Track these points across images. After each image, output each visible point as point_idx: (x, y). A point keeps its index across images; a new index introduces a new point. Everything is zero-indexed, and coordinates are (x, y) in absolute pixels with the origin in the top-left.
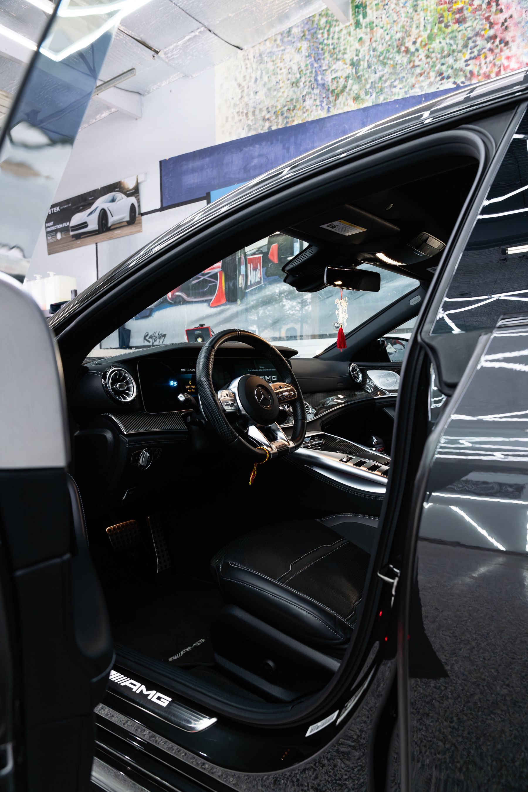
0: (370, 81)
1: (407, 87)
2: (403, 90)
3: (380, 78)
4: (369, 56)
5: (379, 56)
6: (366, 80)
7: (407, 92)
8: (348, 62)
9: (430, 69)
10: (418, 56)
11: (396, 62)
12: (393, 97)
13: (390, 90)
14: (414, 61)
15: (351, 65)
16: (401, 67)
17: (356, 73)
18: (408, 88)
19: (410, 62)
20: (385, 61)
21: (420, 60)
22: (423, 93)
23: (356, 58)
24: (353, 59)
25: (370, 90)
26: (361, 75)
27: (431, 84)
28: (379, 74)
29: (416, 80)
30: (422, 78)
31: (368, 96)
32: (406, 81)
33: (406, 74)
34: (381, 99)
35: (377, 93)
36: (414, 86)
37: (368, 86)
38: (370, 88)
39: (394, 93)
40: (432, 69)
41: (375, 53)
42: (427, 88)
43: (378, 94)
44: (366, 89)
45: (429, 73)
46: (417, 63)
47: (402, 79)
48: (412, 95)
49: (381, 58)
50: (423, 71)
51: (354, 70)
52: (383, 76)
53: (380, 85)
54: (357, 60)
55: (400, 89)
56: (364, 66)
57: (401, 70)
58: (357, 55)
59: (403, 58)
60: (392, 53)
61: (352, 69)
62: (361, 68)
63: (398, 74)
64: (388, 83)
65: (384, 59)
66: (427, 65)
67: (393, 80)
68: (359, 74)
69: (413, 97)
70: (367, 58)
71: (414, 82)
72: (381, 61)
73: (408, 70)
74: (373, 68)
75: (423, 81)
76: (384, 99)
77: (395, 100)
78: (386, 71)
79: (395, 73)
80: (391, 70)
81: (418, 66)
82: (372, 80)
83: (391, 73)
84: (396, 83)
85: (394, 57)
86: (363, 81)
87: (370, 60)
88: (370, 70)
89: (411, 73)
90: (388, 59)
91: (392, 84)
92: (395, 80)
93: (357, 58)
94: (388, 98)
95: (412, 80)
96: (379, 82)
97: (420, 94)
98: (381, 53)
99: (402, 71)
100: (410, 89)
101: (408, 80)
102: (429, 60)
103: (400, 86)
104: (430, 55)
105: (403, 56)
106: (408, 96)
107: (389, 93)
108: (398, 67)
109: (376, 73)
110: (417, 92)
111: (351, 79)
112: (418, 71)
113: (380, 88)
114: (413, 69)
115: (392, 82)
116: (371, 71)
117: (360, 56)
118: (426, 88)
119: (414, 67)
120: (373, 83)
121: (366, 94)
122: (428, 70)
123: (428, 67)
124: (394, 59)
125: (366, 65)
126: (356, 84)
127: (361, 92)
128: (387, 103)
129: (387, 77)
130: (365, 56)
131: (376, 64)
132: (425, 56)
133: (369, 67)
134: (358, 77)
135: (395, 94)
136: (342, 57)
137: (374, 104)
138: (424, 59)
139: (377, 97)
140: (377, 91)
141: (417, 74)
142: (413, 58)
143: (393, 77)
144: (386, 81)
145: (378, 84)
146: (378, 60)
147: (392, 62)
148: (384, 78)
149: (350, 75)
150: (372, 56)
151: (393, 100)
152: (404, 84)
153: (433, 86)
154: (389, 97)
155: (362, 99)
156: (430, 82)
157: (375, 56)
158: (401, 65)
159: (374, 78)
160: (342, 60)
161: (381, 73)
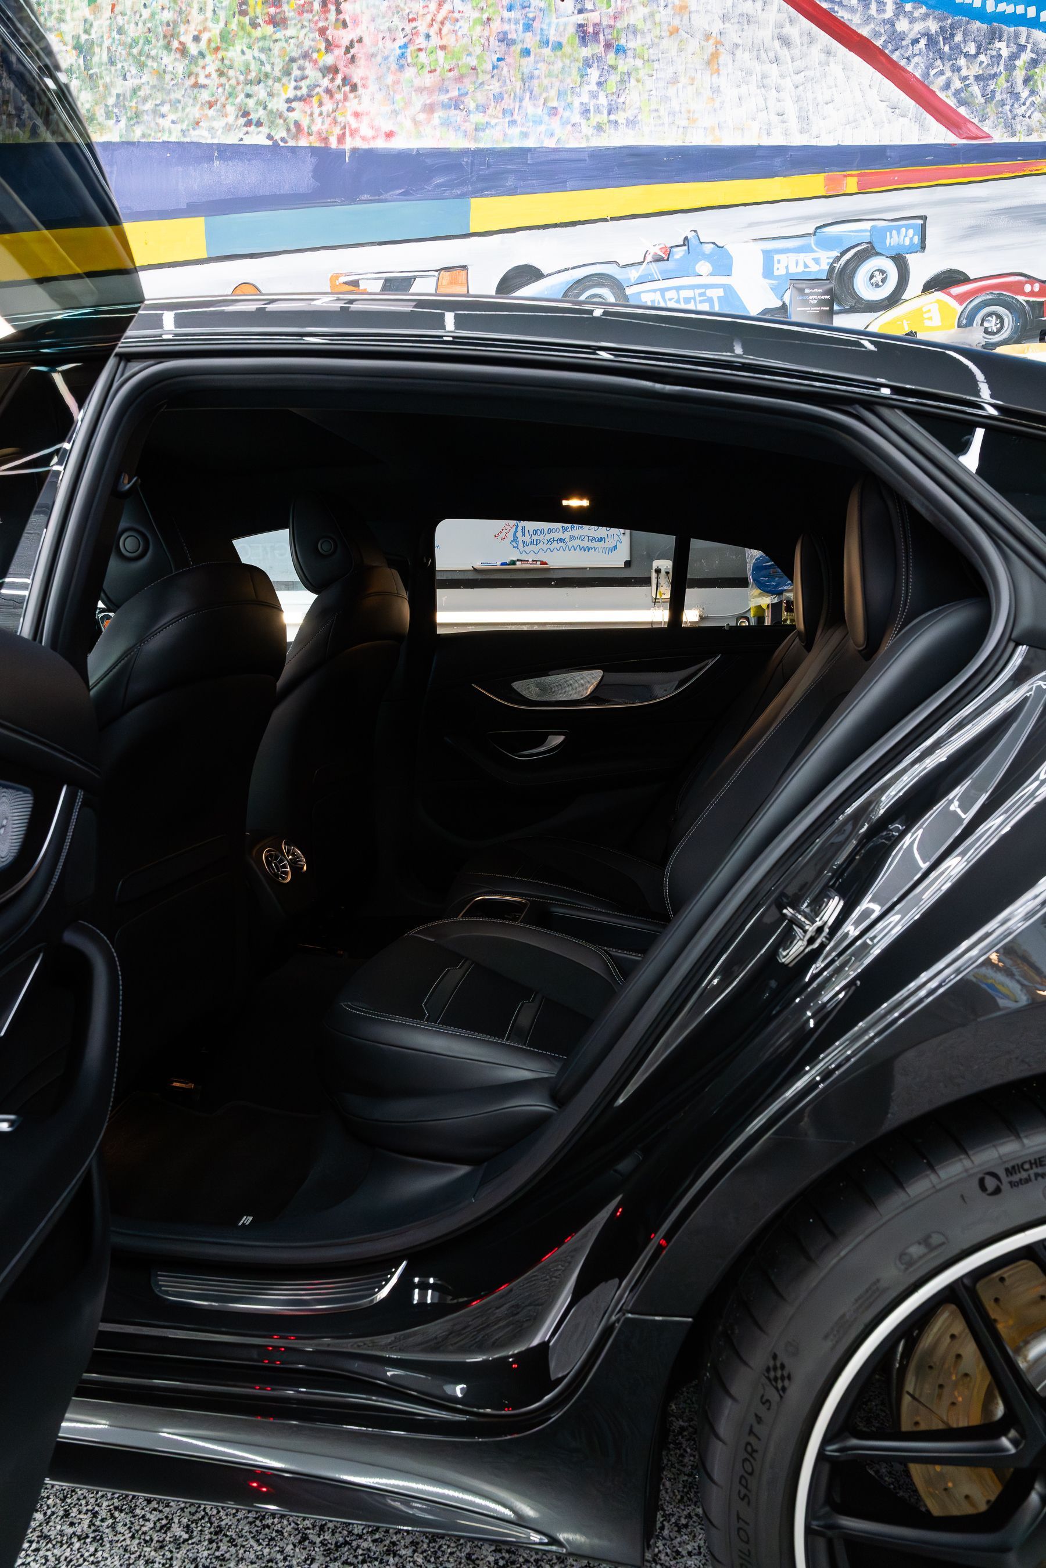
0: (114, 92)
1: (186, 122)
2: (178, 127)
3: (135, 91)
4: (110, 40)
5: (131, 47)
6: (106, 87)
7: (186, 133)
8: (68, 38)
9: (227, 99)
10: (204, 68)
11: (163, 67)
12: (159, 135)
13: (154, 120)
14: (197, 75)
15: (75, 48)
16: (172, 79)
17: (87, 67)
18: (188, 125)
19: (190, 74)
20: (143, 58)
21: (208, 76)
22: (216, 141)
23: (84, 37)
24: (79, 37)
25: (116, 110)
26: (96, 74)
27: (228, 128)
28: (131, 83)
29: (202, 112)
30: (211, 113)
31: (112, 122)
32: (183, 109)
33: (183, 96)
34: (137, 135)
35: (130, 119)
36: (198, 123)
37: (111, 101)
38: (116, 105)
39: (161, 128)
40: (230, 100)
41: (123, 37)
42: (222, 133)
43: (132, 123)
44: (106, 105)
45: (224, 106)
46: (202, 80)
47: (175, 103)
48: (195, 140)
49: (135, 51)
50: (213, 99)
51: (81, 61)
52: (139, 88)
53: (133, 104)
54: (87, 40)
55: (173, 122)
56: (100, 58)
57: (173, 85)
58: (86, 32)
59: (177, 64)
60: (155, 47)
61: (78, 56)
62: (96, 59)
63: (169, 93)
64: (149, 106)
65: (140, 54)
66: (220, 90)
67: (158, 102)
68: (91, 72)
69: (198, 145)
70: (107, 43)
71: (197, 116)
72: (134, 57)
73: (186, 90)
74: (119, 66)
75: (213, 119)
76: (144, 136)
77: (164, 142)
78: (145, 79)
79: (163, 89)
80: (154, 81)
81: (205, 86)
82: (119, 90)
83: (154, 87)
84: (165, 109)
85: (159, 56)
86: (101, 88)
87: (113, 49)
88: (113, 68)
89: (193, 97)
90: (148, 56)
91: (158, 108)
92: (163, 103)
93: (87, 37)
94: (150, 135)
95: (195, 112)
96: (132, 97)
97: (209, 141)
98: (133, 40)
99: (175, 88)
100: (191, 128)
101: (187, 110)
102: (223, 80)
103: (172, 117)
104: (225, 70)
105: (176, 59)
106: (188, 140)
107: (153, 125)
108: (168, 77)
109: (125, 79)
110: (202, 136)
111: (76, 78)
112: (205, 96)
113: (134, 110)
114: (196, 91)
115: (157, 105)
116: (116, 71)
117: (93, 36)
118: (219, 132)
119: (196, 85)
120: (121, 98)
121: (108, 115)
122: (223, 99)
123: (223, 93)
124: (159, 60)
125: (105, 58)
126: (86, 89)
127: (97, 108)
128: (149, 144)
129: (148, 92)
130: (102, 37)
131: (125, 60)
132: (217, 71)
133: (112, 62)
134: (91, 77)
135: (163, 131)
136: (57, 26)
137: (123, 140)
138: (214, 75)
139: (129, 128)
140: (129, 114)
141: (204, 101)
142: (195, 70)
143: (159, 97)
144: (145, 100)
145: (131, 101)
146: (129, 54)
147: (155, 65)
148: (141, 93)
149: (75, 68)
150: (117, 42)
151: (161, 141)
152: (180, 114)
153: (232, 132)
154: (153, 134)
155: (99, 124)
156: (227, 124)
157: (122, 44)
158: (173, 77)
159: (121, 87)
160: (56, 33)
161: (137, 82)
